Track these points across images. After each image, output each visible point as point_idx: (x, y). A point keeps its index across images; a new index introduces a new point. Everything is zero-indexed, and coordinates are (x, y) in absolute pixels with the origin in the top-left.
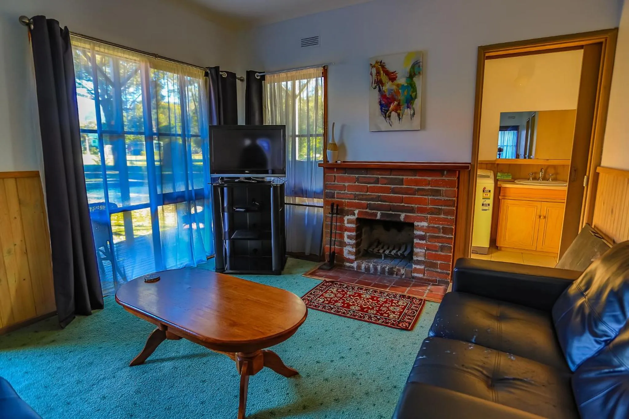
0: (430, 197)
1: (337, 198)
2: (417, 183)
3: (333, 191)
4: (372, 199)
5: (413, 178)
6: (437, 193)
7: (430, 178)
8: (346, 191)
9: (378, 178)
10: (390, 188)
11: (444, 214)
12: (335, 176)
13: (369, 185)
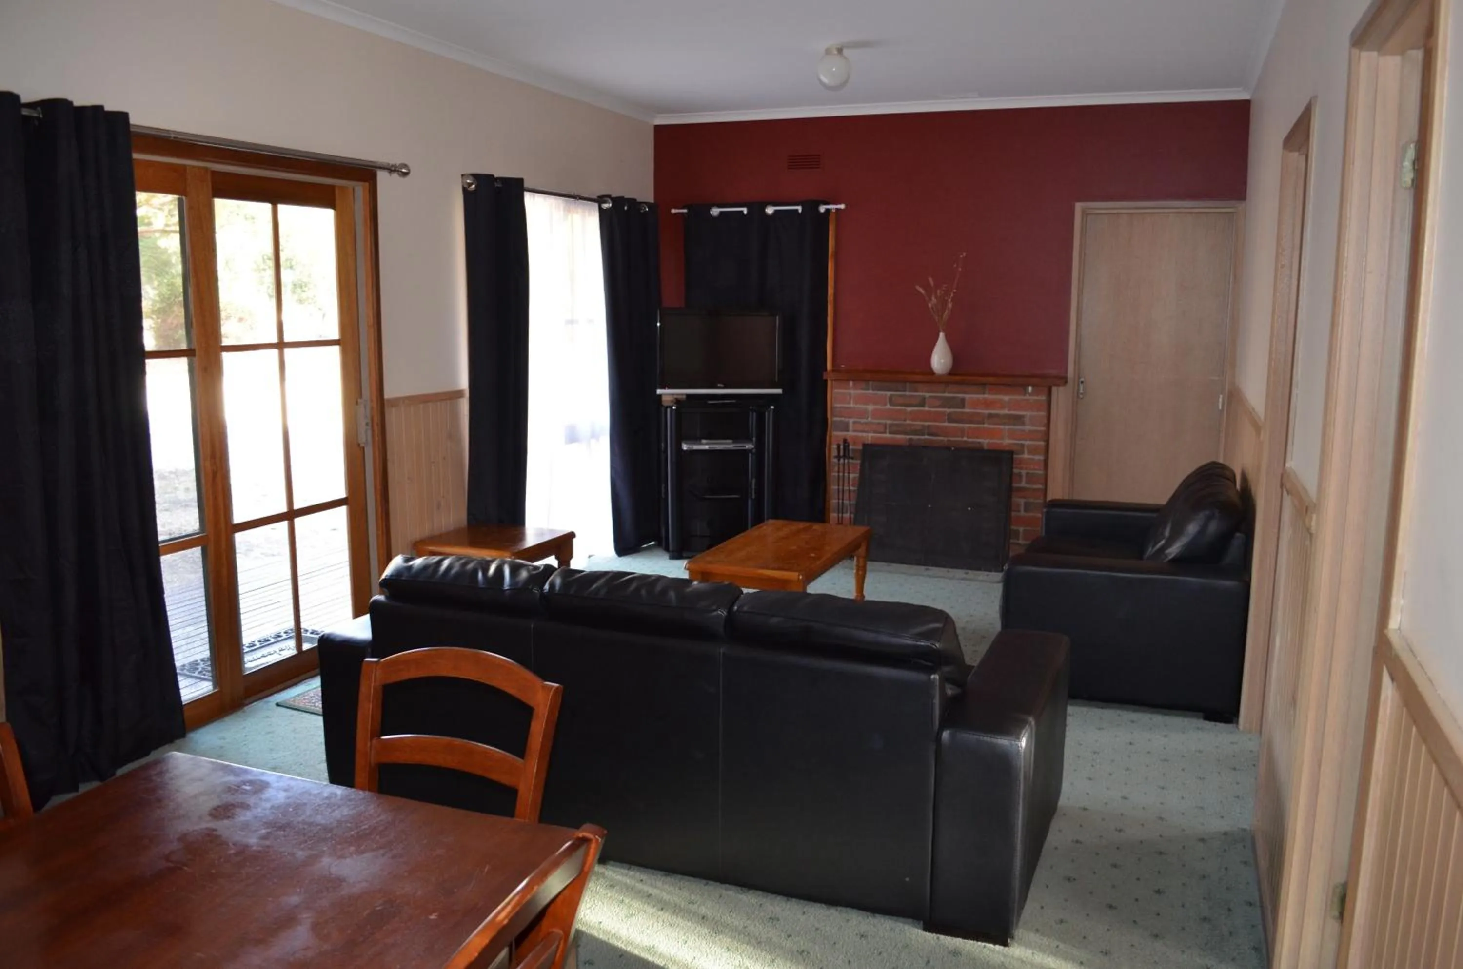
0: (1007, 427)
1: (854, 431)
2: (988, 404)
3: (847, 420)
4: (916, 432)
5: (981, 396)
6: (1019, 420)
7: (1006, 398)
8: (870, 419)
9: (924, 398)
10: (943, 413)
11: (1029, 453)
12: (850, 394)
13: (909, 409)
